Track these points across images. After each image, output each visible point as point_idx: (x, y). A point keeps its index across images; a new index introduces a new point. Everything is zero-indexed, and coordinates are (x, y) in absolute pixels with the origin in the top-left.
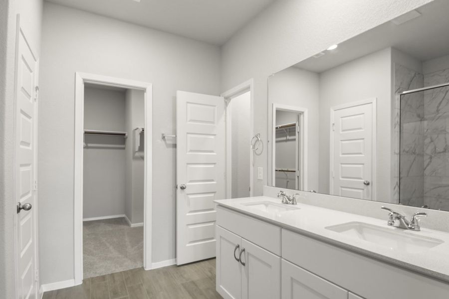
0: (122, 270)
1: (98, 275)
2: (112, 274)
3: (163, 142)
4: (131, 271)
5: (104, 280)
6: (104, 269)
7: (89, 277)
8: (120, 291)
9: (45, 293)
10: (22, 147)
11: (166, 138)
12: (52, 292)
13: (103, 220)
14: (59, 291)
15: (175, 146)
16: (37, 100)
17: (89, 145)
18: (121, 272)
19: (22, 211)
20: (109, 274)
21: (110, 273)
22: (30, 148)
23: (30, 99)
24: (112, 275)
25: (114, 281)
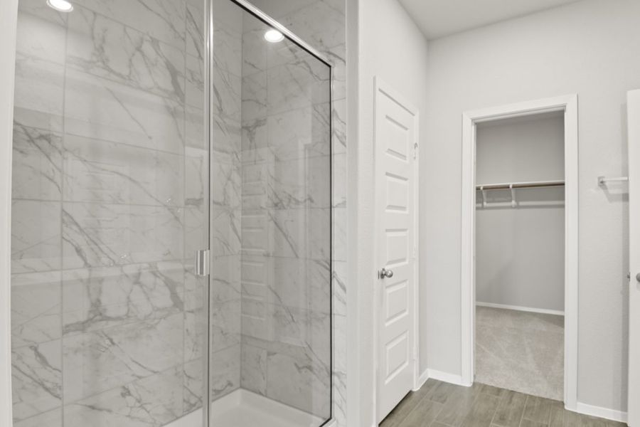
0: (528, 393)
1: (493, 385)
2: (512, 391)
3: (602, 191)
4: (542, 399)
5: (498, 395)
6: (505, 379)
7: (482, 382)
8: (510, 418)
9: (429, 379)
10: (388, 211)
11: (607, 184)
12: (436, 381)
13: (540, 314)
14: (443, 383)
15: (626, 197)
16: (417, 159)
17: (521, 203)
18: (526, 395)
19: (385, 277)
20: (508, 390)
21: (510, 389)
22: (407, 212)
23: (405, 159)
24: (512, 393)
25: (510, 402)
